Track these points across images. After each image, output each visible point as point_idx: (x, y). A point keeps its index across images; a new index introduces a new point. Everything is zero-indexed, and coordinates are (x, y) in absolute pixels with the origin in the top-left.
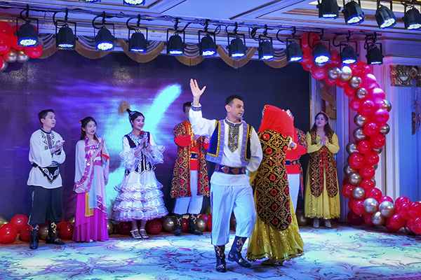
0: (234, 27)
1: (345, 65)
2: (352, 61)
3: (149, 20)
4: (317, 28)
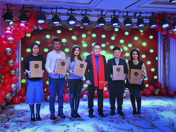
0: (126, 13)
3: (90, 11)
4: (164, 12)
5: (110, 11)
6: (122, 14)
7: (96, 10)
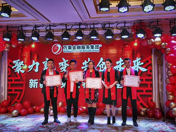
0: (93, 25)
1: (156, 37)
3: (55, 26)
4: (139, 20)
5: (76, 24)
6: (89, 26)
7: (61, 24)
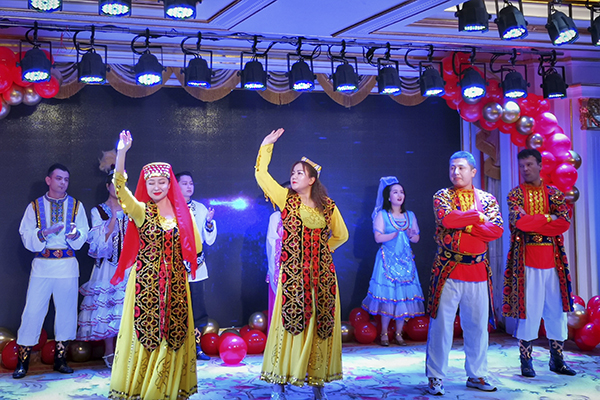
0: (341, 48)
1: (510, 99)
2: (520, 94)
3: (214, 39)
6: (325, 48)
